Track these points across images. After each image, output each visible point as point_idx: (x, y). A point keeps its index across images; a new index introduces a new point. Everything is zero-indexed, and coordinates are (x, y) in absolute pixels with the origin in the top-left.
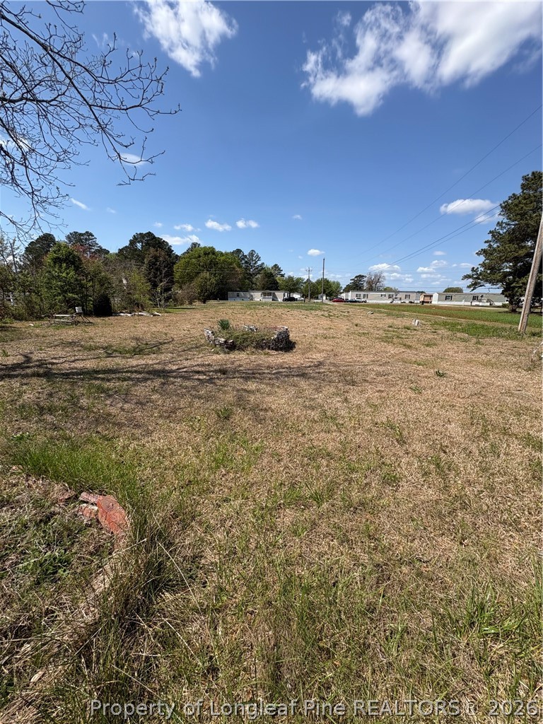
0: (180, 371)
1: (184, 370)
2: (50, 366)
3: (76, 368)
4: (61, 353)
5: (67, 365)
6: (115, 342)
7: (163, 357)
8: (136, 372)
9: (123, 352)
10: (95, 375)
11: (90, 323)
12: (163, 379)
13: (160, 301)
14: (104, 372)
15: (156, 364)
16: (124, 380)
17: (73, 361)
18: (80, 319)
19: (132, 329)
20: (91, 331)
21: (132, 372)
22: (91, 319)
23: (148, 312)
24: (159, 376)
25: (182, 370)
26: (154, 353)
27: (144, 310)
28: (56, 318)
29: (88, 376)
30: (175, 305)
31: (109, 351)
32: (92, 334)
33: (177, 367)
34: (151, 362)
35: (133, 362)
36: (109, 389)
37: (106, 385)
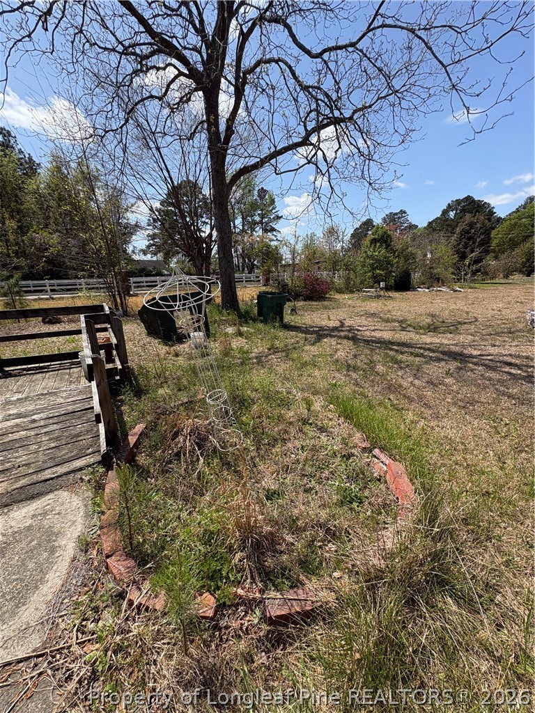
0: (483, 358)
1: (489, 358)
2: (356, 332)
3: (375, 337)
4: (365, 323)
5: (368, 333)
6: (410, 317)
7: (461, 338)
8: (429, 349)
9: (417, 328)
10: (390, 346)
11: (389, 297)
12: (460, 363)
13: (465, 275)
14: (399, 344)
15: (453, 345)
16: (417, 355)
17: (373, 331)
18: (382, 293)
19: (429, 305)
20: (390, 305)
21: (425, 349)
22: (390, 294)
23: (449, 287)
24: (455, 359)
25: (486, 358)
26: (451, 333)
27: (444, 286)
28: (364, 291)
29: (384, 345)
30: (484, 280)
31: (404, 325)
32: (390, 308)
33: (479, 353)
34: (446, 342)
35: (428, 339)
36: (401, 362)
37: (400, 357)
